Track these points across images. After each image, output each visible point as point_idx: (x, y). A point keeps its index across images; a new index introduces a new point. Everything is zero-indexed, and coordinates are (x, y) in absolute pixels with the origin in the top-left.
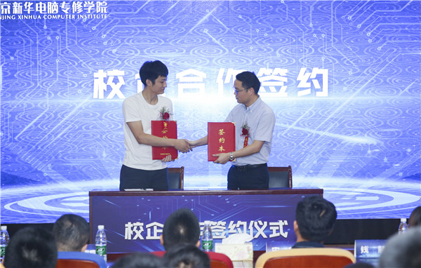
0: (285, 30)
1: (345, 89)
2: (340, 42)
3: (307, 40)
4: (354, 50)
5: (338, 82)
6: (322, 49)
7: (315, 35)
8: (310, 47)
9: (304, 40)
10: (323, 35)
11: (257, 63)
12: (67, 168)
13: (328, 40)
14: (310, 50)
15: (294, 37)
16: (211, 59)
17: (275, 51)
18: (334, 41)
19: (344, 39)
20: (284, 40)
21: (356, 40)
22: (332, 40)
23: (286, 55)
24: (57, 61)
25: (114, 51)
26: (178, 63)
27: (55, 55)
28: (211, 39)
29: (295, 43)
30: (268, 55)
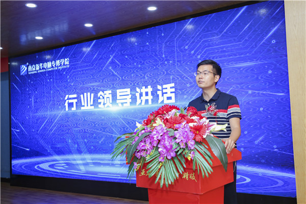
0: (149, 62)
1: (185, 97)
2: (181, 65)
3: (162, 66)
4: (190, 69)
5: (180, 92)
6: (170, 72)
7: (166, 62)
8: (164, 70)
9: (160, 66)
10: (171, 62)
11: (136, 84)
12: (56, 148)
13: (174, 65)
14: (164, 73)
15: (154, 65)
16: (113, 84)
17: (145, 75)
18: (177, 64)
19: (183, 62)
20: (149, 68)
21: (191, 62)
22: (176, 64)
23: (150, 78)
24: (52, 92)
25: (72, 84)
26: (99, 88)
27: (51, 89)
28: (113, 72)
29: (155, 69)
30: (141, 78)
